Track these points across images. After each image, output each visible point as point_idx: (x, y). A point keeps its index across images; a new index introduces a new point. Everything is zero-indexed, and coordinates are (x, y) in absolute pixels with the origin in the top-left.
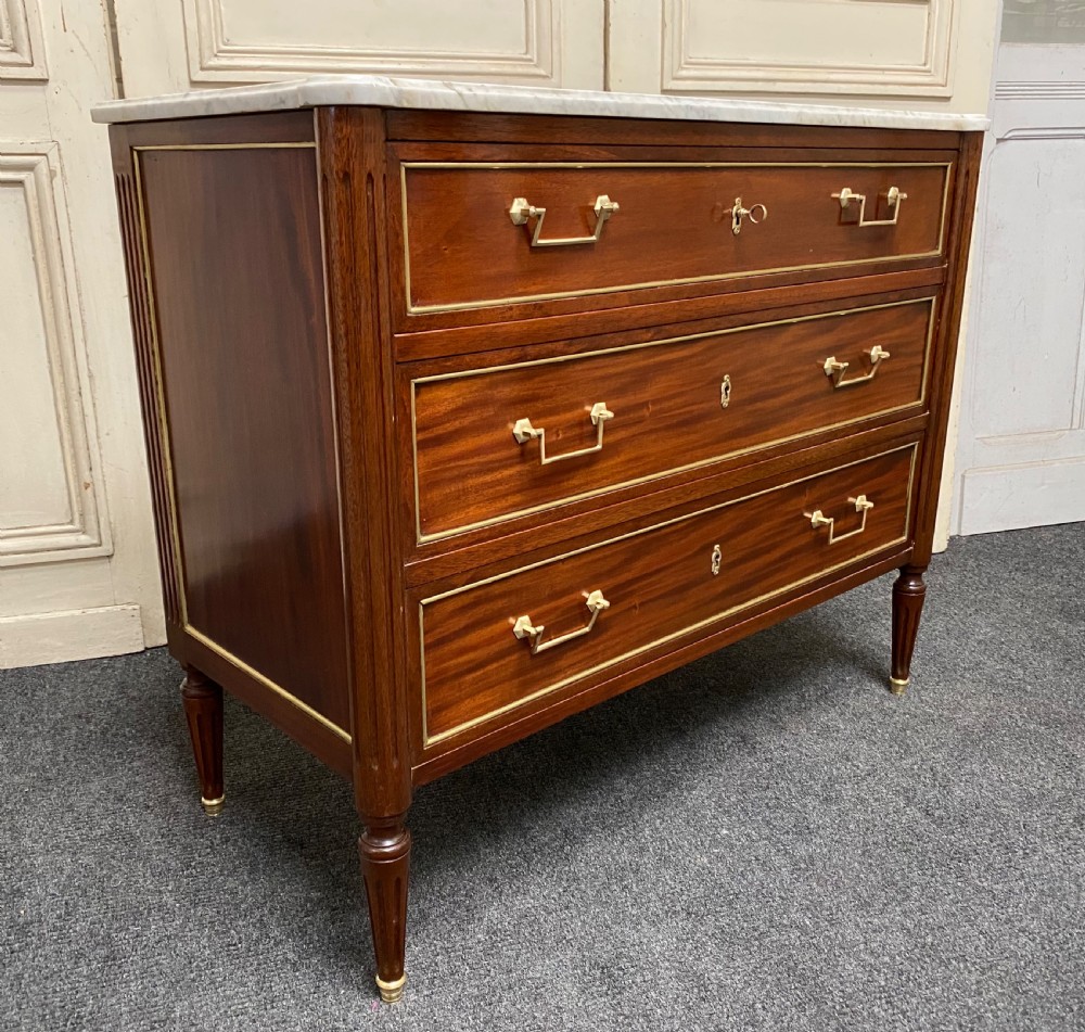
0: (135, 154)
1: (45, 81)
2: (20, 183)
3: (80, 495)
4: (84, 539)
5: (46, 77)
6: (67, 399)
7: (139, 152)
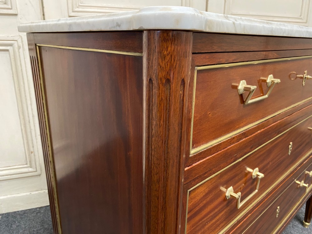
0: (37, 47)
1: (16, 15)
2: (8, 50)
3: (29, 155)
4: (31, 169)
5: (16, 13)
6: (25, 124)
7: (39, 46)
